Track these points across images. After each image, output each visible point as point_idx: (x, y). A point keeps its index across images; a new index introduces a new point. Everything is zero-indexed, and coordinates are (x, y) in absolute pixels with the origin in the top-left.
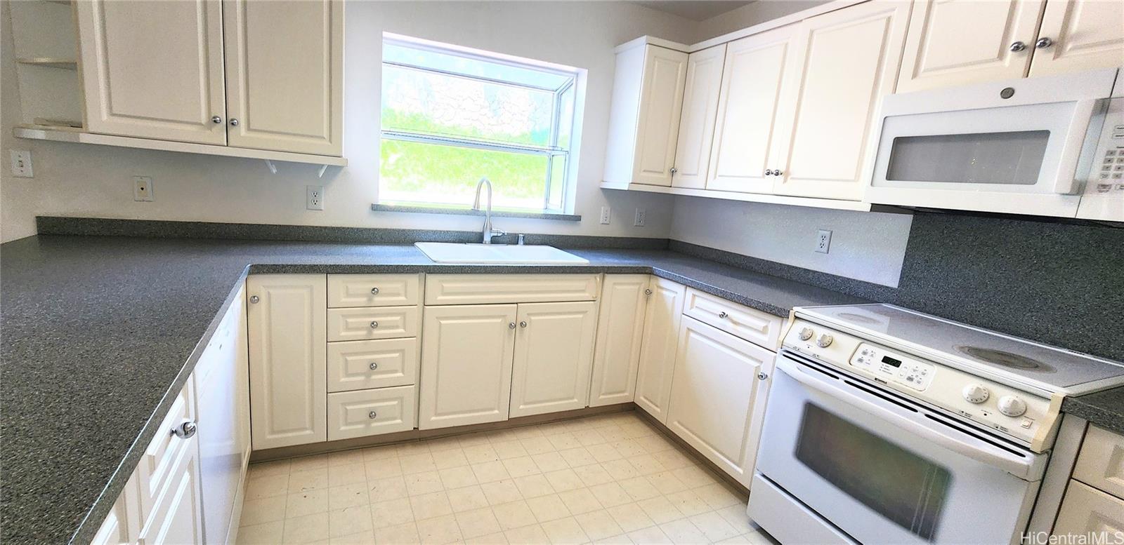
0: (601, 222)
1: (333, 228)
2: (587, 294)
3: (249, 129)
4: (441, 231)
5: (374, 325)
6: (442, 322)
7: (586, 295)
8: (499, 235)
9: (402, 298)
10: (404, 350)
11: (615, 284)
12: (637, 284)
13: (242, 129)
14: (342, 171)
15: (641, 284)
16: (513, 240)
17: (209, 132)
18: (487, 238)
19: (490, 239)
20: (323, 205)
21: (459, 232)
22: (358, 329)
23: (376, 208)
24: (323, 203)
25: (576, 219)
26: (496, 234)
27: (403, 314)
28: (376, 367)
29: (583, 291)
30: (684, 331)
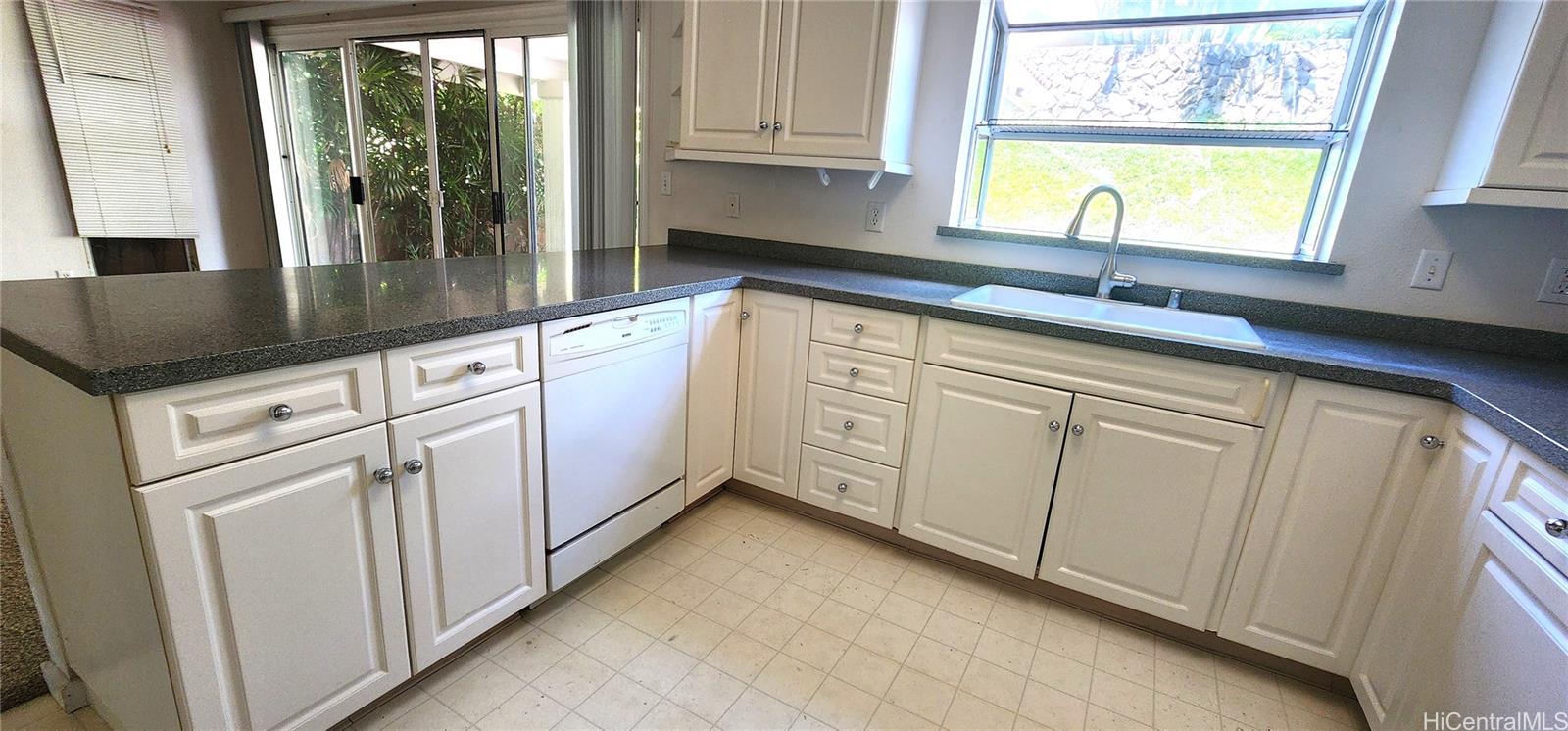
0: (1412, 285)
1: (889, 256)
2: (1240, 410)
3: (793, 134)
4: (1033, 272)
5: (854, 374)
6: (945, 392)
7: (1237, 411)
8: (1129, 285)
9: (895, 346)
10: (889, 417)
11: (1320, 402)
12: (1402, 417)
13: (786, 135)
14: (910, 183)
15: (1414, 419)
16: (1156, 297)
17: (759, 139)
18: (1104, 288)
19: (1108, 291)
20: (882, 226)
21: (1064, 276)
22: (839, 374)
23: (944, 232)
24: (883, 223)
25: (1331, 271)
26: (1121, 284)
27: (893, 368)
28: (851, 427)
29: (1231, 401)
30: (1474, 552)
